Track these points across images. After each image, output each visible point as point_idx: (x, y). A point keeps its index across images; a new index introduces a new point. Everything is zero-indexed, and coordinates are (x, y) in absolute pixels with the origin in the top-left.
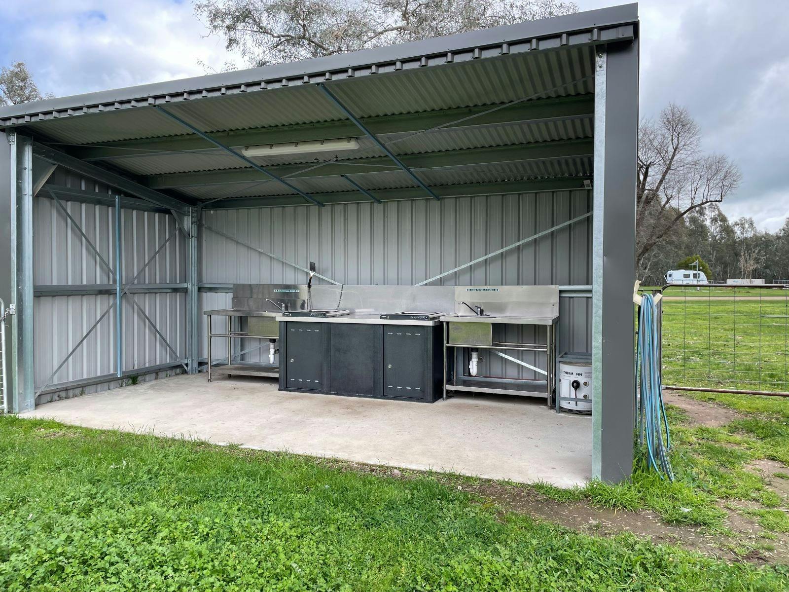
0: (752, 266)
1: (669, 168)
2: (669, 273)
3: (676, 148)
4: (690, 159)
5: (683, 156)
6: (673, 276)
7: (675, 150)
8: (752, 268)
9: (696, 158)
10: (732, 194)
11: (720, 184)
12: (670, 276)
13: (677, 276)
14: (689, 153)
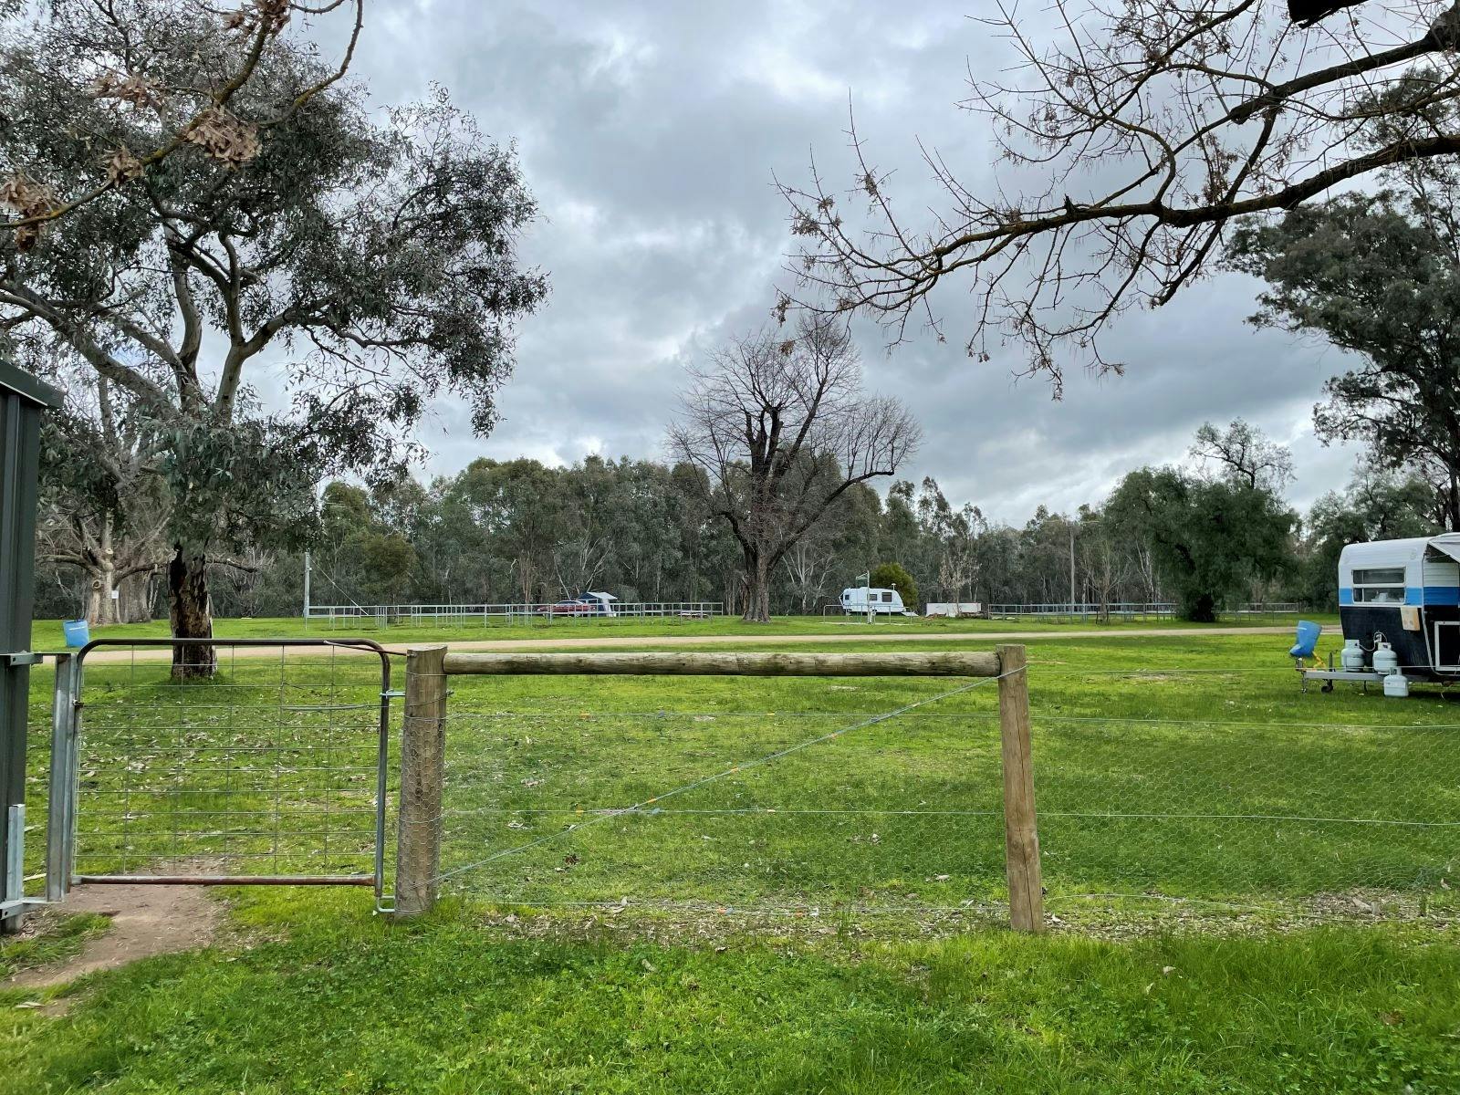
0: (958, 583)
1: (812, 415)
2: (846, 592)
3: (824, 381)
4: (843, 401)
5: (835, 396)
6: (851, 598)
7: (822, 385)
8: (959, 584)
9: (853, 401)
10: (907, 462)
11: (890, 447)
12: (847, 597)
13: (858, 598)
14: (845, 391)
